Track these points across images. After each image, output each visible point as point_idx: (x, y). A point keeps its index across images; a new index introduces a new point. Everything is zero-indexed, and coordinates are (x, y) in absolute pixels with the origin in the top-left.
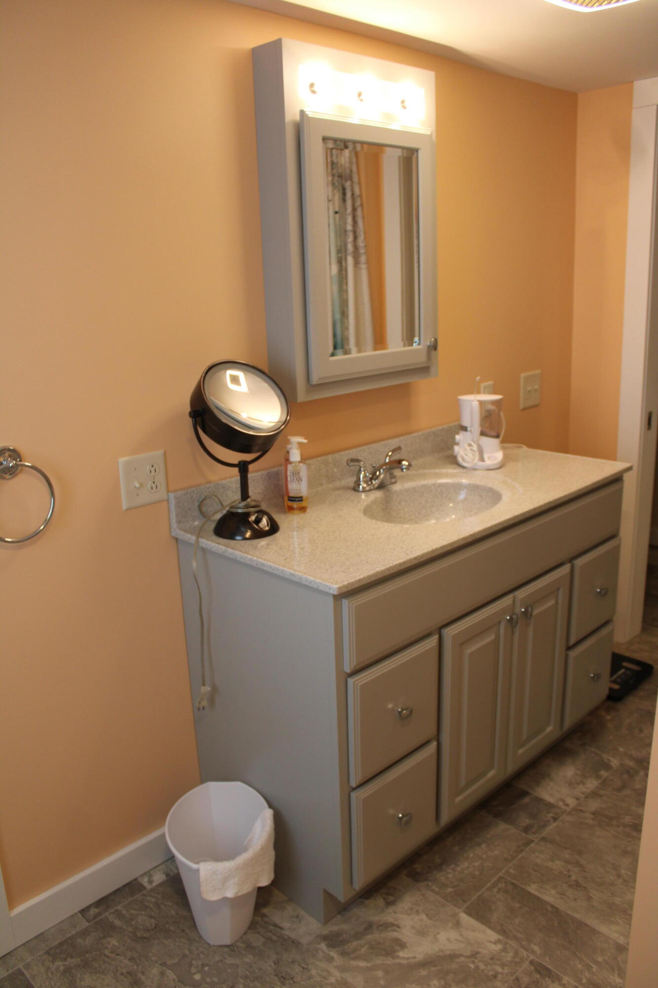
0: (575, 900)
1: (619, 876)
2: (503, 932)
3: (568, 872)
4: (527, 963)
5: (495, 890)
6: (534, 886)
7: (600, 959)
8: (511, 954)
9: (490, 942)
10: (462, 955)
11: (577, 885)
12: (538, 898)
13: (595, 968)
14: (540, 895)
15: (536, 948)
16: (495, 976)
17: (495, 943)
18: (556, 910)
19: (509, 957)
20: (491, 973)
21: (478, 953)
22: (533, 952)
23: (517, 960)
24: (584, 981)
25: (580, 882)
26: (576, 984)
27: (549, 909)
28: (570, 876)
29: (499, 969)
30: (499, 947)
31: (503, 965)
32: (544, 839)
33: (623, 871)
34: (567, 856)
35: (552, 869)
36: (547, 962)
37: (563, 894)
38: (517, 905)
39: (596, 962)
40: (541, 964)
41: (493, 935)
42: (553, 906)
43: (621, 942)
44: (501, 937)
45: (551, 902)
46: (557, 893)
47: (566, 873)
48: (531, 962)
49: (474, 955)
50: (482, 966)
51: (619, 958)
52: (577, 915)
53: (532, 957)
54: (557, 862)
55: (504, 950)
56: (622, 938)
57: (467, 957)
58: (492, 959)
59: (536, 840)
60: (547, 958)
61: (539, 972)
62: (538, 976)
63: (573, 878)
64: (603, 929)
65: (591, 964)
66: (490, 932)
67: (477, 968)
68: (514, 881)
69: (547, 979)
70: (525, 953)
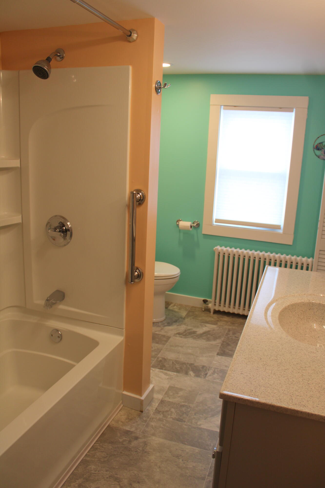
0: (176, 450)
1: (159, 467)
2: (200, 429)
3: (184, 462)
4: (186, 421)
5: (212, 445)
6: (197, 451)
7: (160, 429)
8: (193, 422)
9: (203, 424)
10: (210, 417)
11: (178, 457)
12: (192, 446)
13: (162, 425)
14: (192, 447)
15: (185, 427)
16: (195, 414)
17: (201, 424)
18: (183, 443)
19: (193, 421)
20: (197, 415)
21: (205, 419)
22: (186, 425)
23: (190, 421)
24: (164, 421)
25: (177, 459)
26: (167, 419)
27: (186, 443)
28: (183, 460)
29: (195, 416)
30: (199, 423)
31: (194, 418)
32: (203, 479)
33: (158, 470)
34: (187, 471)
35: (192, 462)
36: (180, 423)
37: (182, 451)
38: (200, 441)
39: (162, 428)
40: (181, 422)
41: (202, 426)
42: (185, 444)
43: (154, 437)
44: (200, 427)
45: (187, 446)
46: (185, 451)
47: (185, 462)
48: (185, 421)
49: (206, 418)
50: (201, 416)
51: (153, 431)
52: (174, 443)
53: (185, 423)
54: (191, 466)
55: (196, 423)
56: (153, 439)
57: (208, 417)
58: (199, 419)
59: (207, 477)
60: (180, 424)
61: (181, 419)
62: (181, 418)
63: (181, 460)
64: (161, 440)
65: (163, 427)
66: (205, 427)
67: (202, 415)
68: (206, 451)
69: (177, 418)
70: (188, 424)
